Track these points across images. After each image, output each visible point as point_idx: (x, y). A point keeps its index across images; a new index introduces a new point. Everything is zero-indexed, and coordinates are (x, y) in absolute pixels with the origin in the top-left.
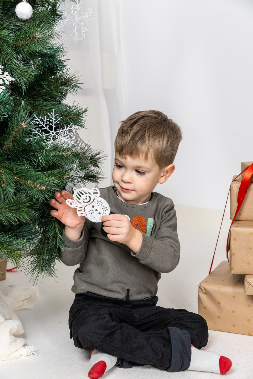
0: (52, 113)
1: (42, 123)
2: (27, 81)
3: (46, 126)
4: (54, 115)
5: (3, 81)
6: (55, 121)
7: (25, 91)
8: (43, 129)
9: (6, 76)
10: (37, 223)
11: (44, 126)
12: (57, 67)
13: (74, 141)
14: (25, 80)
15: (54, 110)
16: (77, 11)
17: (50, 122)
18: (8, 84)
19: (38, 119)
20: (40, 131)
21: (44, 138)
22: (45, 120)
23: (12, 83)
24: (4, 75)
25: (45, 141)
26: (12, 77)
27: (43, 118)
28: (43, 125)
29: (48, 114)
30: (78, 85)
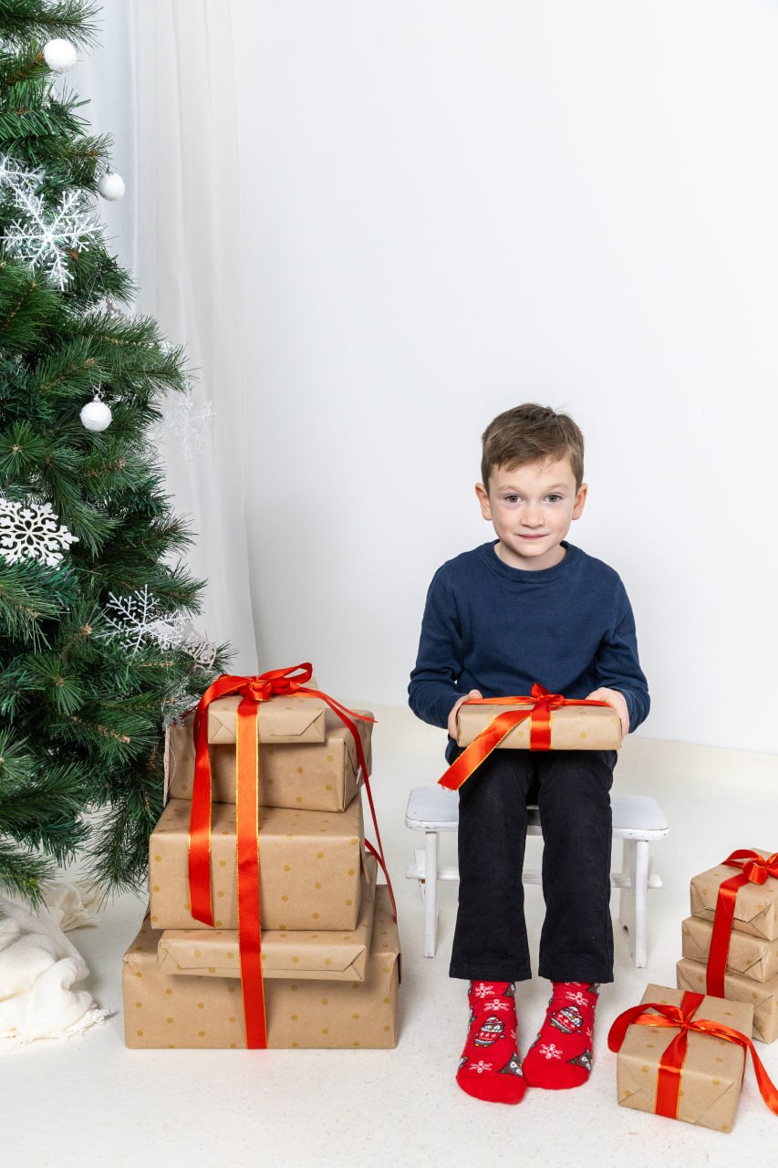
0: (142, 591)
1: (123, 608)
2: (100, 540)
3: (131, 613)
4: (146, 595)
5: (59, 543)
6: (148, 605)
7: (95, 555)
8: (125, 619)
9: (63, 535)
10: (108, 796)
11: (128, 614)
12: (152, 510)
13: (179, 641)
14: (97, 537)
15: (146, 586)
16: (187, 409)
17: (139, 607)
18: (68, 548)
19: (117, 602)
20: (120, 623)
21: (127, 635)
22: (129, 604)
23: (73, 546)
24: (60, 533)
25: (128, 641)
26: (73, 535)
27: (125, 600)
28: (125, 611)
29: (136, 592)
30: (189, 537)
